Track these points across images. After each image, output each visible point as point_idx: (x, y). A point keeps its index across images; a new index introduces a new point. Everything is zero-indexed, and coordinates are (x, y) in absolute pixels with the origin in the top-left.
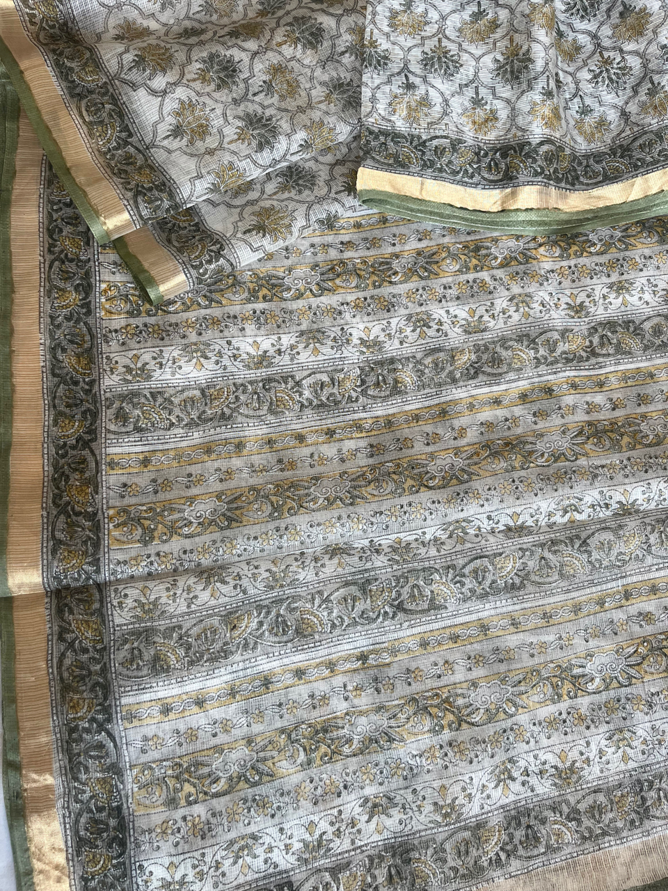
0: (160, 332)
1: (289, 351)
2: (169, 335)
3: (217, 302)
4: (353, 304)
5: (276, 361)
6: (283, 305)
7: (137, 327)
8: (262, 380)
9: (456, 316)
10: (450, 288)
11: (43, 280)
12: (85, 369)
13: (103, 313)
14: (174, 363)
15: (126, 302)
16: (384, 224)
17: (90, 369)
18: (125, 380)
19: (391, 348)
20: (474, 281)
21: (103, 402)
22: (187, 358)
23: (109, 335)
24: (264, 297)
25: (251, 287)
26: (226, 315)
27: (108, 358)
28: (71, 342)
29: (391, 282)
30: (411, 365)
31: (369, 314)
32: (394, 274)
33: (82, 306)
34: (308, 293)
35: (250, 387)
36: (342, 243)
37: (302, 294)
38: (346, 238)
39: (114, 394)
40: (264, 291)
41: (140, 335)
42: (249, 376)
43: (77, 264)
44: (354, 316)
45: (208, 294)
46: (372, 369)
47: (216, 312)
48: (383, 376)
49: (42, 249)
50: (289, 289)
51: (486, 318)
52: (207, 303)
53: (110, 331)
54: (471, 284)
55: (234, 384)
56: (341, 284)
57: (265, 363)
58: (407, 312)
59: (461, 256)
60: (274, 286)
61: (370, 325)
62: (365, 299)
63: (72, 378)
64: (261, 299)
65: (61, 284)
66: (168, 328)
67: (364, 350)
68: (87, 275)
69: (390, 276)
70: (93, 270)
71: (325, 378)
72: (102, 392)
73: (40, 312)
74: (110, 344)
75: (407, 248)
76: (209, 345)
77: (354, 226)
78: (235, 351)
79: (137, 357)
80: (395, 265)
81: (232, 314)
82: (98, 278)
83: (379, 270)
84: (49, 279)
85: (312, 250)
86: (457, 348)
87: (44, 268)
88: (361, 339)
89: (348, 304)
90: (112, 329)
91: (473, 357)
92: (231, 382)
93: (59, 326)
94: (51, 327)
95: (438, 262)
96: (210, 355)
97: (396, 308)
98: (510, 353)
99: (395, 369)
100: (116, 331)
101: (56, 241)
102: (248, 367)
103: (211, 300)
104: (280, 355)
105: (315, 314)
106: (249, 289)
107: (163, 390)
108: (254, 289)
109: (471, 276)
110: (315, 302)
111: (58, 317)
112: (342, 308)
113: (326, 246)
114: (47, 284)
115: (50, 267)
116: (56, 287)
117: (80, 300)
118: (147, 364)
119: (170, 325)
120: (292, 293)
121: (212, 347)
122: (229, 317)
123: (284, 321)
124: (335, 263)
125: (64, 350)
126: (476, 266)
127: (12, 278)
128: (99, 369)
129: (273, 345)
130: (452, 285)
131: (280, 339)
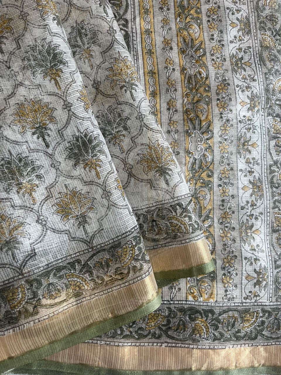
0: (229, 258)
1: (251, 165)
2: (233, 252)
3: (210, 212)
4: (221, 110)
5: (257, 176)
6: (216, 162)
7: (224, 274)
8: (272, 188)
9: (235, 37)
10: (213, 35)
11: (183, 345)
12: (253, 316)
13: (211, 300)
14: (254, 250)
15: (203, 282)
16: (155, 73)
17: (254, 312)
18: (265, 287)
19: (258, 89)
20: (209, 16)
21: (278, 303)
22: (251, 240)
23: (228, 296)
24: (209, 176)
25: (200, 185)
26: (221, 207)
27: (246, 298)
28: (233, 325)
29: (207, 78)
30: (271, 78)
31: (230, 99)
32: (200, 74)
33: (207, 316)
34: (209, 142)
35: (276, 198)
36: (169, 109)
37: (210, 146)
38: (164, 106)
39: (273, 296)
40: (204, 175)
41: (232, 272)
42: (268, 197)
43: (173, 318)
44: (231, 111)
45: (202, 219)
46: (270, 106)
47: (217, 215)
48: (277, 100)
49: (155, 344)
50: (204, 155)
51: (239, 16)
52: (210, 220)
53: (226, 295)
54: (211, 19)
55: (273, 208)
56: (205, 116)
57: (259, 184)
58: (230, 72)
59: (187, 21)
60: (200, 167)
61: (239, 100)
62: (218, 99)
63: (258, 326)
64: (211, 179)
65: (189, 331)
66: (226, 252)
67: (256, 109)
68: (182, 310)
69: (201, 78)
70: (177, 306)
71: (273, 143)
72: (272, 304)
73: (210, 349)
74: (235, 296)
75: (177, 60)
76: (243, 222)
77: (154, 97)
78: (249, 204)
79: (248, 277)
80: (192, 72)
81: (221, 203)
82: (184, 302)
83: (196, 85)
84: (183, 341)
85: (172, 133)
86: (261, 43)
87: (172, 343)
88: (249, 109)
89: (221, 114)
90: (224, 294)
91: (268, 33)
92: (271, 211)
93: (222, 335)
94: (222, 340)
95: (192, 39)
96: (250, 223)
97: (227, 78)
98: (267, 8)
99: (273, 90)
100: (226, 291)
101: (150, 332)
102: (262, 196)
103: (208, 217)
104: (253, 172)
105: (226, 140)
106: (202, 187)
107: (273, 259)
108: (202, 183)
109: (205, 19)
110: (217, 138)
111: (215, 335)
112: (224, 119)
113: (171, 122)
114: (187, 342)
115: (172, 338)
116: (191, 335)
117: (202, 318)
118: (255, 270)
119: (225, 250)
120: (208, 155)
121: (245, 221)
122: (223, 206)
123: (229, 165)
124: (186, 118)
125: (239, 331)
126: (196, 12)
127: (178, 370)
128: (254, 305)
129: (245, 176)
130: (211, 33)
131: (241, 170)
